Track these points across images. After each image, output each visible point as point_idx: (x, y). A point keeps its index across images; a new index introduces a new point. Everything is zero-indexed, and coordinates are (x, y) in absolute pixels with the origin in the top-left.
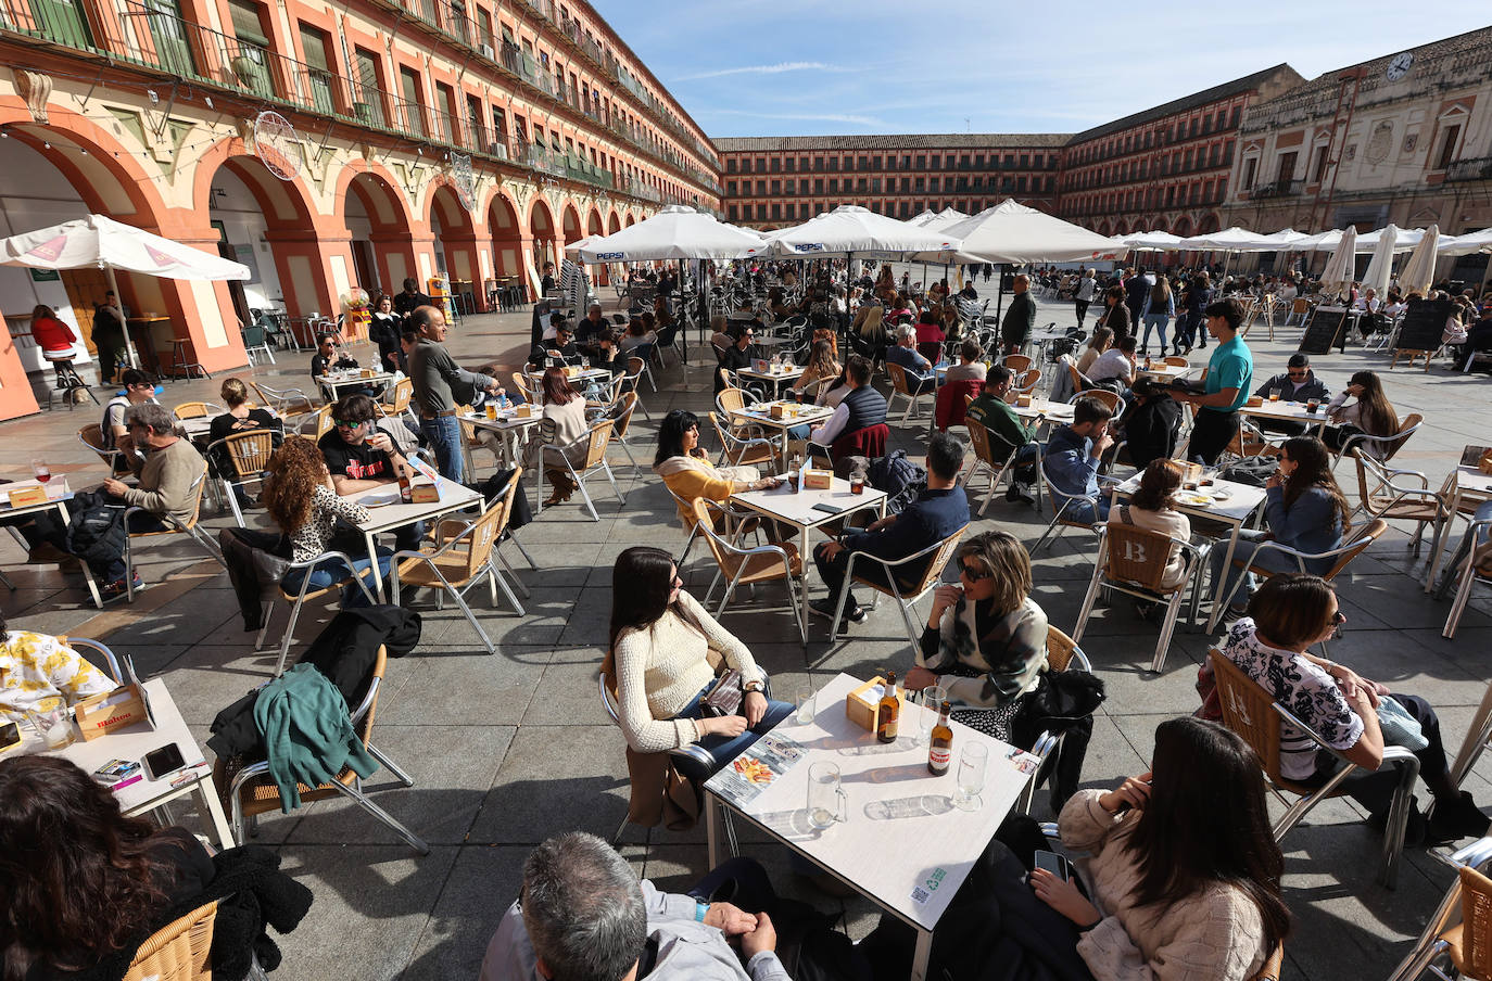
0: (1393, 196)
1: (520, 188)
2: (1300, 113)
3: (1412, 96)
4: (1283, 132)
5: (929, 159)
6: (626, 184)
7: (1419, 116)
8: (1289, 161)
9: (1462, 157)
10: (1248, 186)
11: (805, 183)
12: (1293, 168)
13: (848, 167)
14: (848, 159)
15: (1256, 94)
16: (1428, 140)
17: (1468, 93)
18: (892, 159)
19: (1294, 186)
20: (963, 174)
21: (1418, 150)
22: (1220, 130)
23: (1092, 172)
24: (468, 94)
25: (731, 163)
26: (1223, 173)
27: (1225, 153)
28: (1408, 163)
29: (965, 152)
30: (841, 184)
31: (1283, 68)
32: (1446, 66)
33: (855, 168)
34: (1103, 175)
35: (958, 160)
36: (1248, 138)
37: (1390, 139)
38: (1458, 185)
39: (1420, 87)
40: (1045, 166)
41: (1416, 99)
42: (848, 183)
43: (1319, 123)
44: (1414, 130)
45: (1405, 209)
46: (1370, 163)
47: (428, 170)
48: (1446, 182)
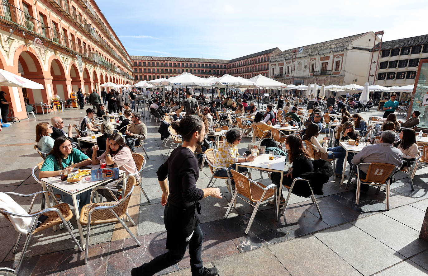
0: (304, 78)
1: (90, 67)
2: (282, 59)
3: (304, 57)
4: (279, 63)
5: (193, 65)
6: (113, 67)
7: (306, 61)
8: (281, 69)
9: (316, 70)
10: (273, 75)
11: (158, 70)
12: (282, 71)
13: (171, 66)
14: (170, 64)
15: (272, 54)
16: (309, 66)
17: (315, 57)
18: (183, 64)
19: (283, 75)
20: (202, 69)
21: (307, 68)
22: (265, 61)
23: (235, 70)
24: (78, 38)
25: (135, 63)
26: (267, 71)
27: (267, 67)
28: (306, 71)
29: (203, 63)
30: (169, 70)
31: (276, 48)
32: (310, 51)
33: (173, 66)
34: (238, 70)
35: (201, 65)
36: (272, 64)
37: (301, 66)
38: (316, 76)
39: (306, 55)
40: (223, 68)
41: (305, 58)
42: (171, 70)
43: (287, 61)
44: (306, 64)
45: (307, 81)
46: (298, 70)
47: (69, 60)
48: (314, 75)
